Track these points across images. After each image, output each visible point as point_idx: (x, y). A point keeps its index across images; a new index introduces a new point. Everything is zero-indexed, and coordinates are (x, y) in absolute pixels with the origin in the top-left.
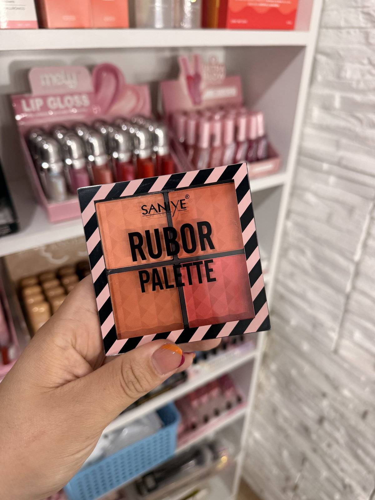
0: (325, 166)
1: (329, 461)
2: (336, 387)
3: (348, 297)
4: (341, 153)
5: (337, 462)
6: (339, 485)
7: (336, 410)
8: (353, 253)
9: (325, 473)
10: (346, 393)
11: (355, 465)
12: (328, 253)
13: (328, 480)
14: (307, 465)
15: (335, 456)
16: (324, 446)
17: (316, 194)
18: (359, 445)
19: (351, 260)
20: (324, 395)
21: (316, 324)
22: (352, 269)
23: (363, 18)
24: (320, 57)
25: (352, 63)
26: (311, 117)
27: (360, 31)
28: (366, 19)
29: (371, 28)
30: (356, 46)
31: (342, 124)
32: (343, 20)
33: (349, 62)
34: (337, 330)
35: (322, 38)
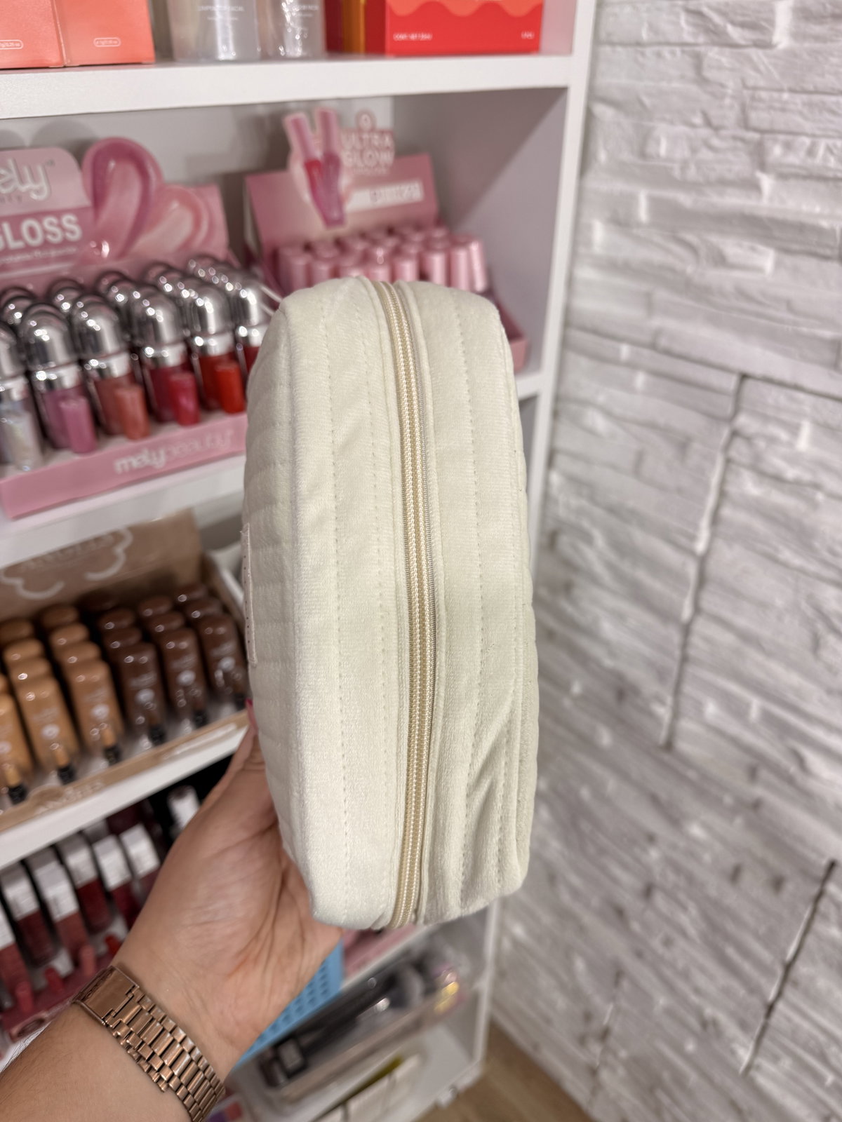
0: (625, 351)
1: (668, 973)
2: (675, 820)
3: (686, 630)
4: (657, 322)
5: (685, 975)
6: (693, 1022)
7: (678, 869)
8: (693, 538)
9: (662, 1001)
10: (696, 831)
11: (723, 979)
12: (640, 538)
13: (669, 1012)
14: (625, 984)
15: (681, 964)
16: (656, 943)
17: (608, 413)
18: (728, 938)
19: (691, 553)
20: (651, 839)
21: (623, 691)
22: (692, 570)
23: (688, 23)
24: (600, 110)
25: (672, 123)
26: (589, 243)
27: (683, 52)
28: (695, 25)
29: (706, 44)
30: (676, 85)
31: (657, 257)
32: (646, 25)
33: (663, 120)
34: (669, 700)
35: (602, 67)
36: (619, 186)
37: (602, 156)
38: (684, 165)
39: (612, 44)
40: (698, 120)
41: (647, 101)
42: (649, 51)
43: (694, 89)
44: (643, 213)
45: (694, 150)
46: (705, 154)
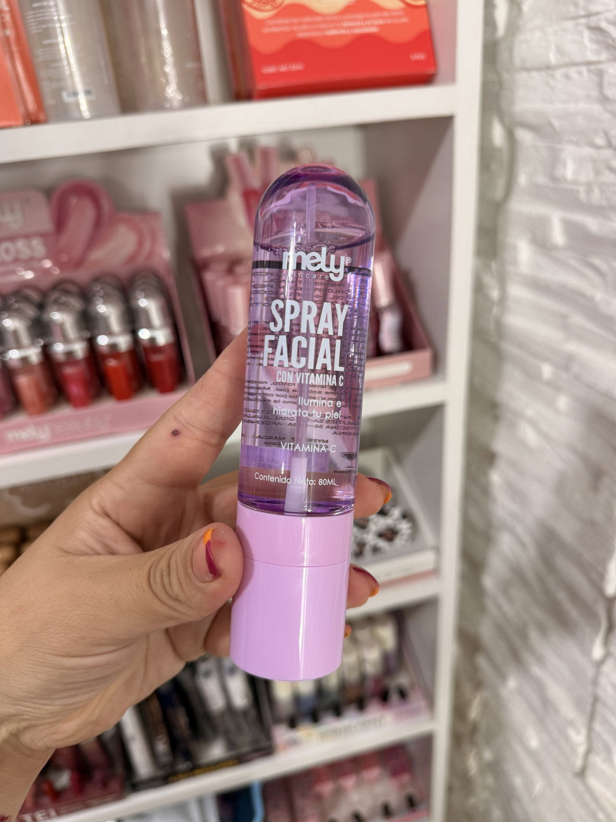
0: (547, 370)
3: (597, 669)
4: (572, 347)
17: (536, 428)
23: (591, 40)
24: (523, 135)
25: (577, 144)
26: (515, 262)
27: (589, 71)
28: (598, 42)
29: (608, 61)
30: (583, 106)
31: (573, 281)
32: (553, 47)
33: (571, 142)
34: (584, 732)
35: (520, 93)
36: (537, 209)
37: (522, 179)
38: (589, 186)
39: (528, 70)
40: (600, 141)
41: (556, 123)
42: (559, 74)
43: (597, 108)
44: (558, 236)
45: (597, 173)
46: (608, 177)
